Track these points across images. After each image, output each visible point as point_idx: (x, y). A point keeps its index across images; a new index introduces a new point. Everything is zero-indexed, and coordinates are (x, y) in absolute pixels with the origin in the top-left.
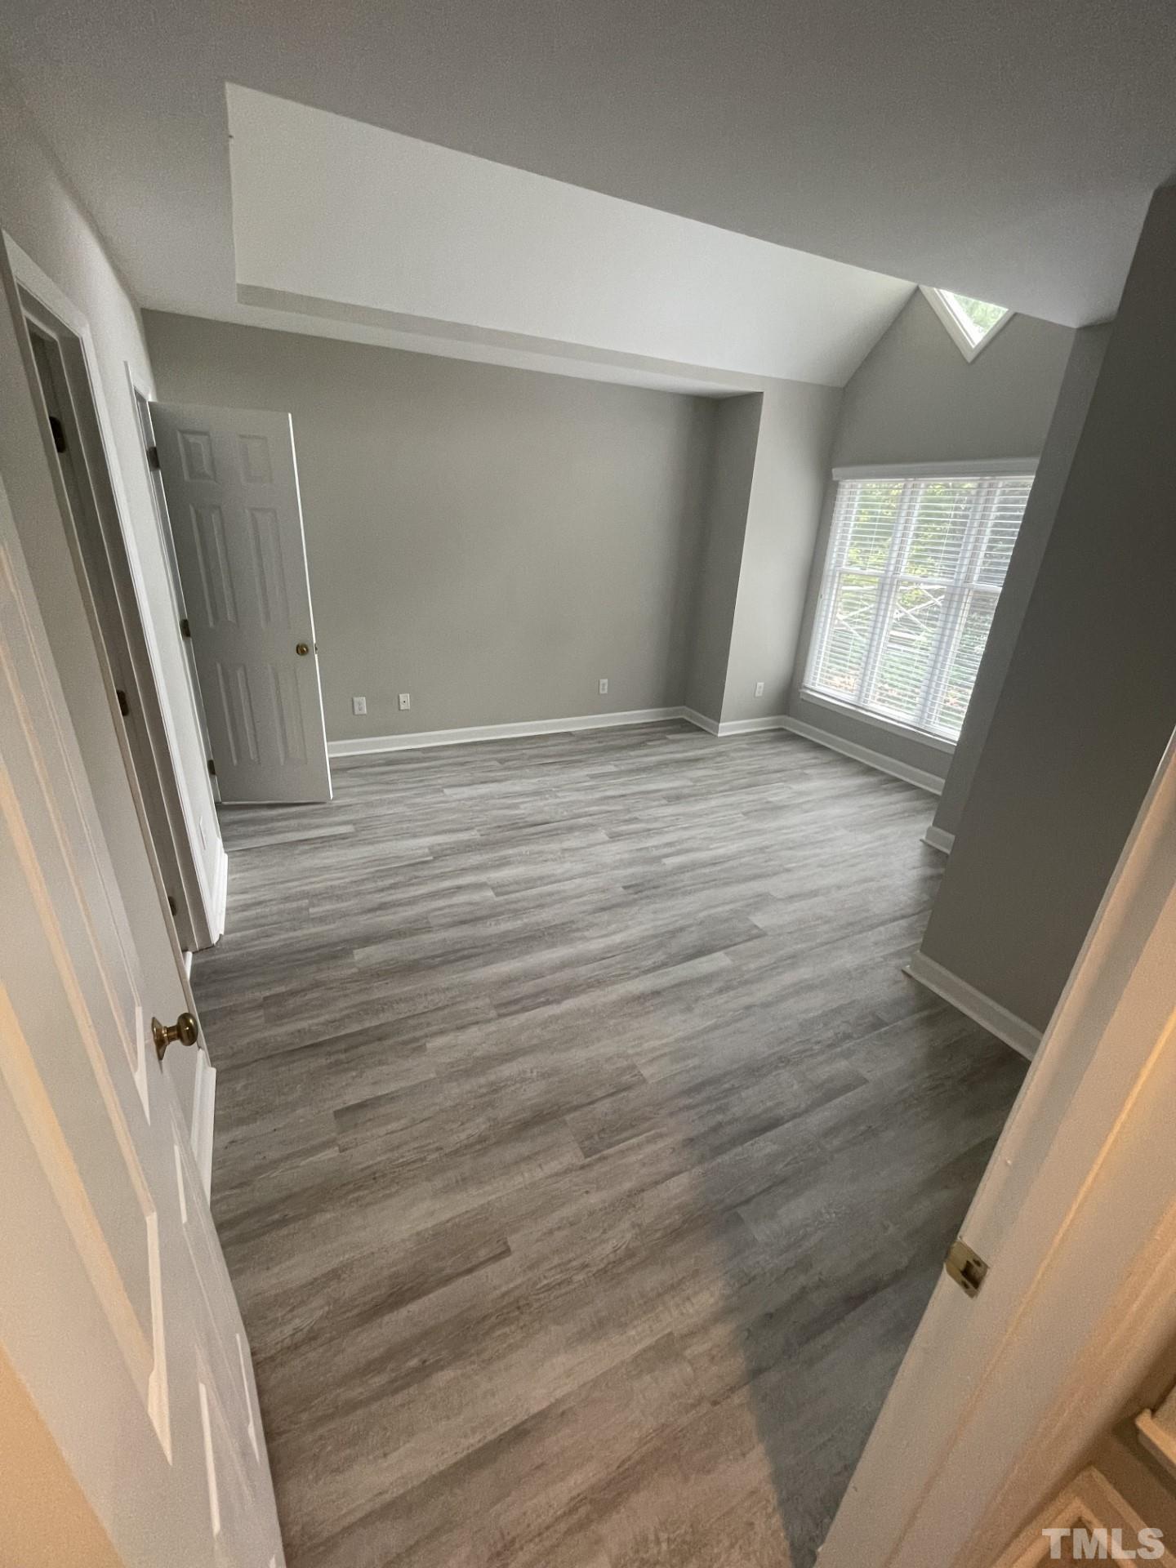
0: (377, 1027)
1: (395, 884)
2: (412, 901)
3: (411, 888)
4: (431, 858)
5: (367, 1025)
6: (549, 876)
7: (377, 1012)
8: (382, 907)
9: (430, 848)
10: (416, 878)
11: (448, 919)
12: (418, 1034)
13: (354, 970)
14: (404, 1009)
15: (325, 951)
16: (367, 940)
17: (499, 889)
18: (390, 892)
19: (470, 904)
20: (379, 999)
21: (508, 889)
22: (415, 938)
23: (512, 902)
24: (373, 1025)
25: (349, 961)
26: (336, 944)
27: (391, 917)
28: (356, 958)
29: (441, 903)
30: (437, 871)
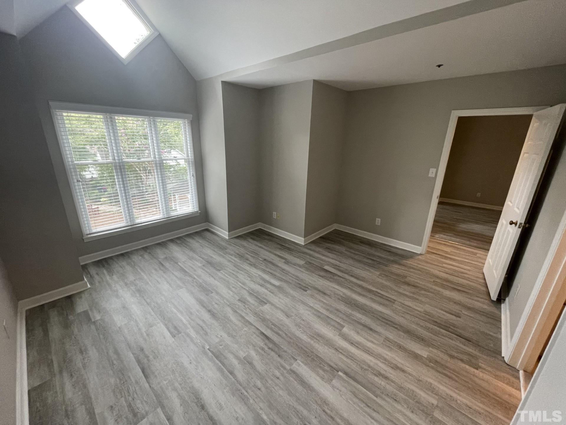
0: (435, 325)
1: (375, 375)
2: (378, 356)
3: (372, 364)
4: (340, 373)
5: (438, 329)
6: (315, 315)
7: (432, 329)
8: (396, 367)
9: (329, 381)
10: (362, 368)
11: (375, 335)
12: (424, 315)
13: (431, 349)
14: (422, 323)
15: (440, 369)
16: (416, 357)
17: (339, 328)
18: (384, 373)
19: (358, 333)
20: (429, 333)
21: (336, 325)
22: (396, 340)
23: (343, 319)
24: (436, 327)
25: (431, 355)
26: (432, 368)
27: (397, 358)
28: (427, 353)
29: (369, 345)
30: (349, 361)
